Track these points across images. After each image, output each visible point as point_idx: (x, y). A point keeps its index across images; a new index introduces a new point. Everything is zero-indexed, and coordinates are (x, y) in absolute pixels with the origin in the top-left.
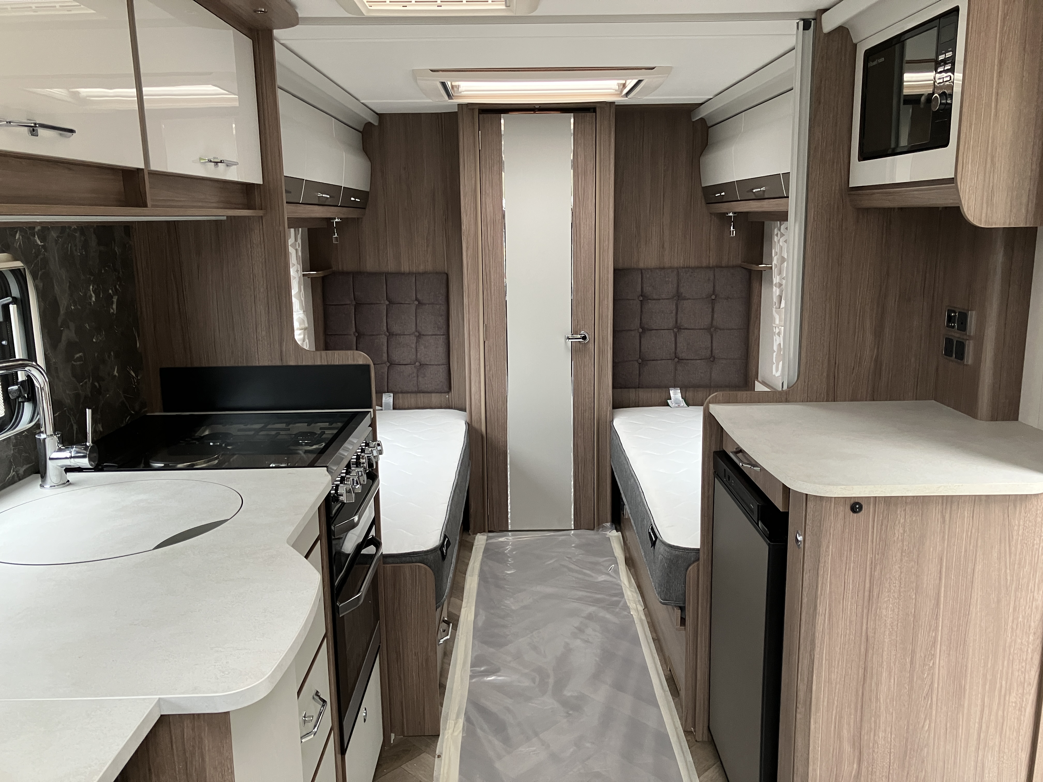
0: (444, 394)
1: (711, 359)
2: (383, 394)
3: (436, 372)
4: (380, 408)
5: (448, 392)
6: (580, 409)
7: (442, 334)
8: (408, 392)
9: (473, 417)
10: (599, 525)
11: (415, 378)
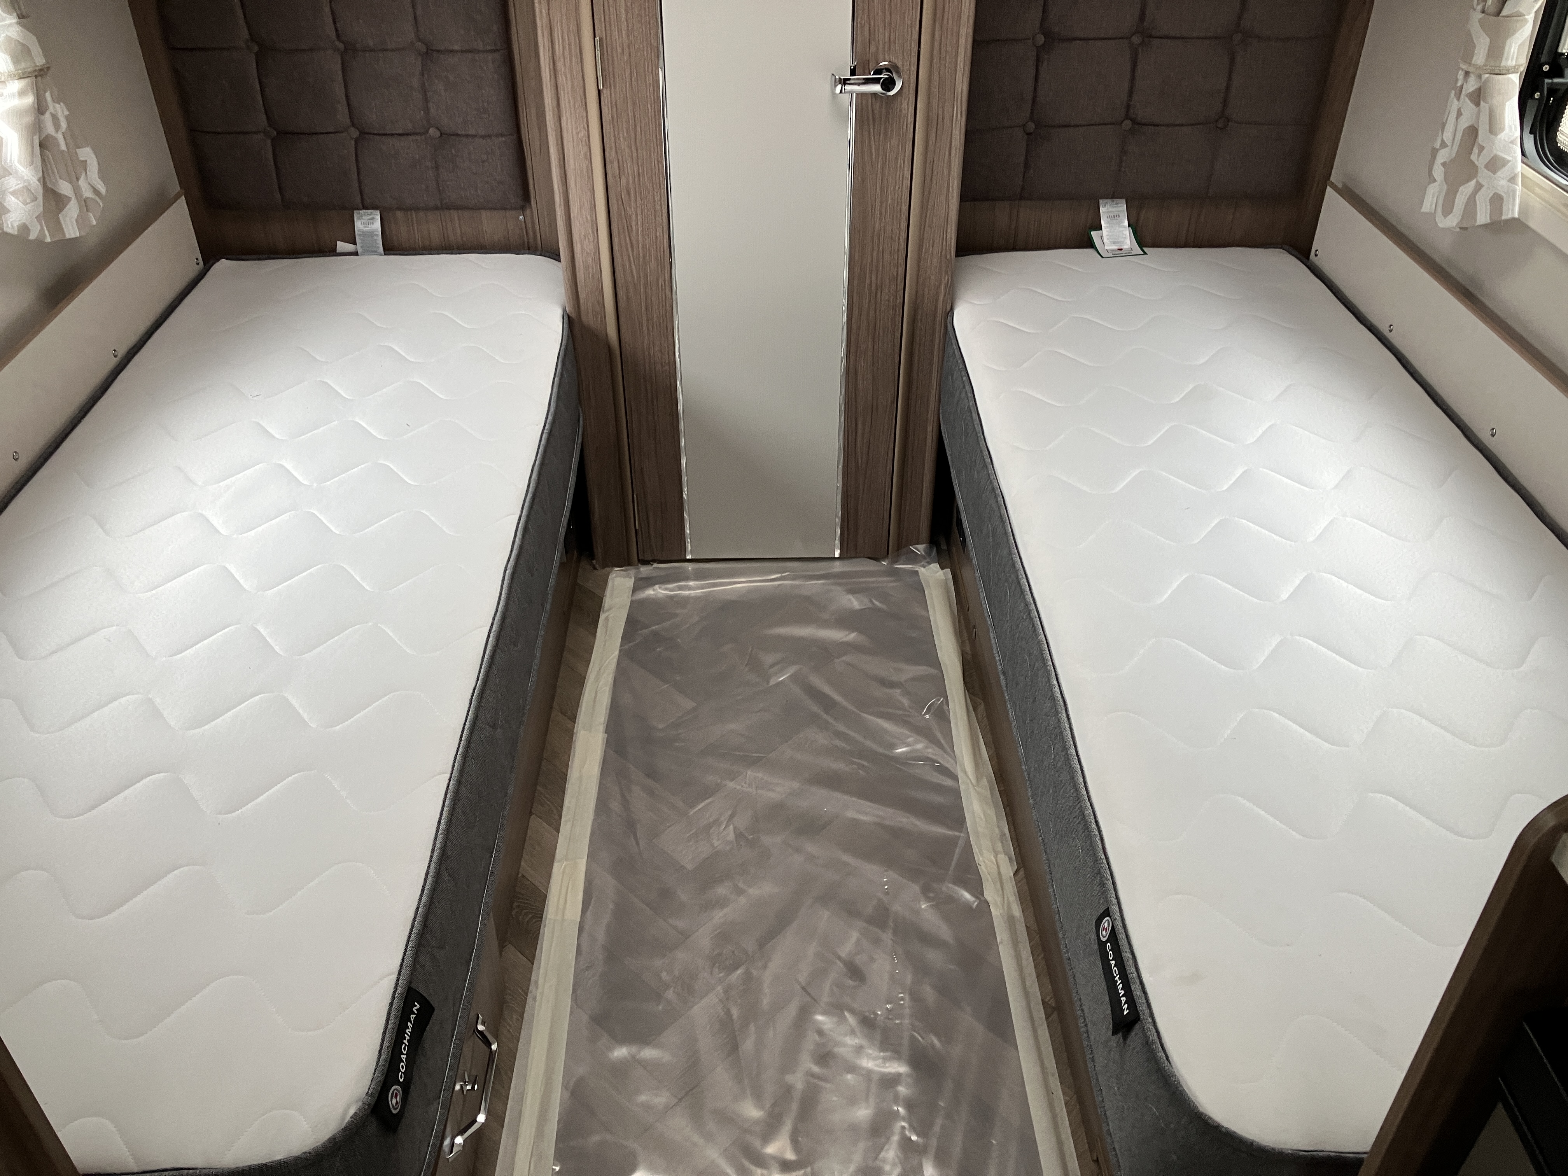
0: (513, 212)
1: (1220, 125)
2: (355, 212)
3: (485, 157)
4: (350, 247)
5: (523, 208)
6: (868, 281)
7: (489, 48)
8: (417, 209)
9: (581, 301)
10: (899, 548)
11: (431, 173)
